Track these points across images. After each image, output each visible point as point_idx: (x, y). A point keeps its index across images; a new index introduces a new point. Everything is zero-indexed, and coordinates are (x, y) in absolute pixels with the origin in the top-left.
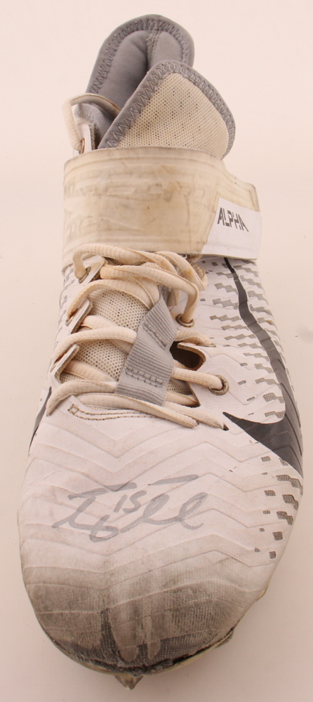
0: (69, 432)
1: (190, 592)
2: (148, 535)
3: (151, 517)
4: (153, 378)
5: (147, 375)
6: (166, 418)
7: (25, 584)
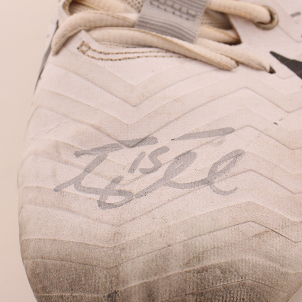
0: (78, 74)
1: (218, 272)
2: (169, 201)
3: (174, 179)
4: (184, 10)
5: (177, 6)
6: (198, 57)
7: (23, 259)
